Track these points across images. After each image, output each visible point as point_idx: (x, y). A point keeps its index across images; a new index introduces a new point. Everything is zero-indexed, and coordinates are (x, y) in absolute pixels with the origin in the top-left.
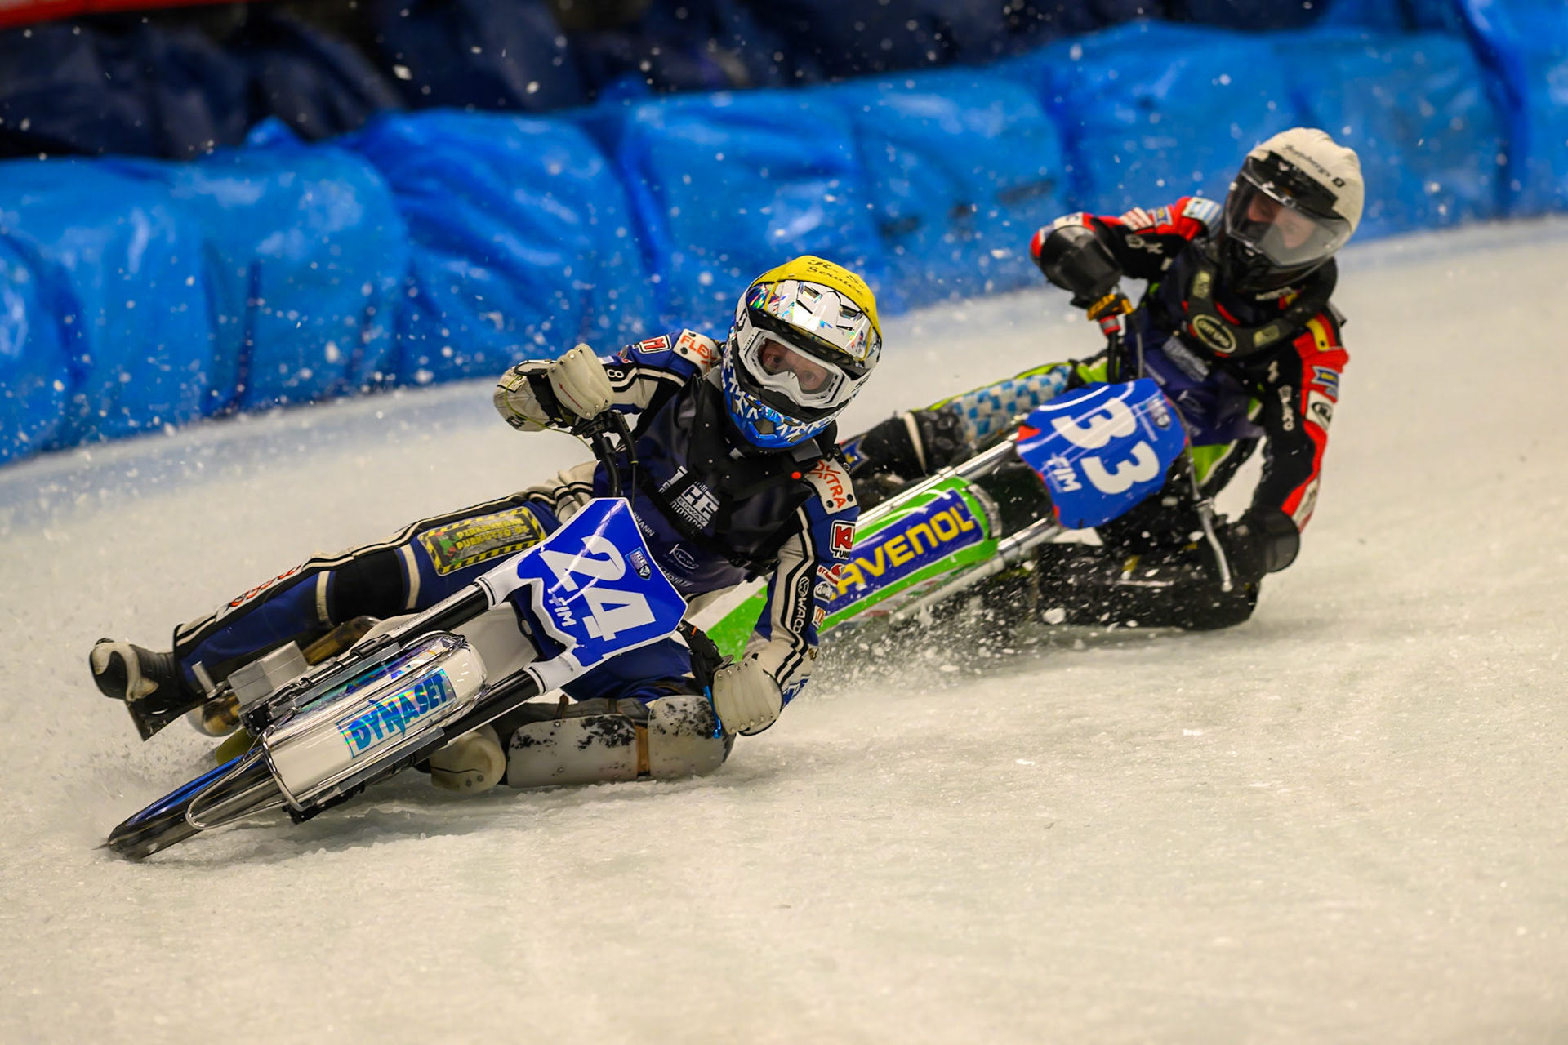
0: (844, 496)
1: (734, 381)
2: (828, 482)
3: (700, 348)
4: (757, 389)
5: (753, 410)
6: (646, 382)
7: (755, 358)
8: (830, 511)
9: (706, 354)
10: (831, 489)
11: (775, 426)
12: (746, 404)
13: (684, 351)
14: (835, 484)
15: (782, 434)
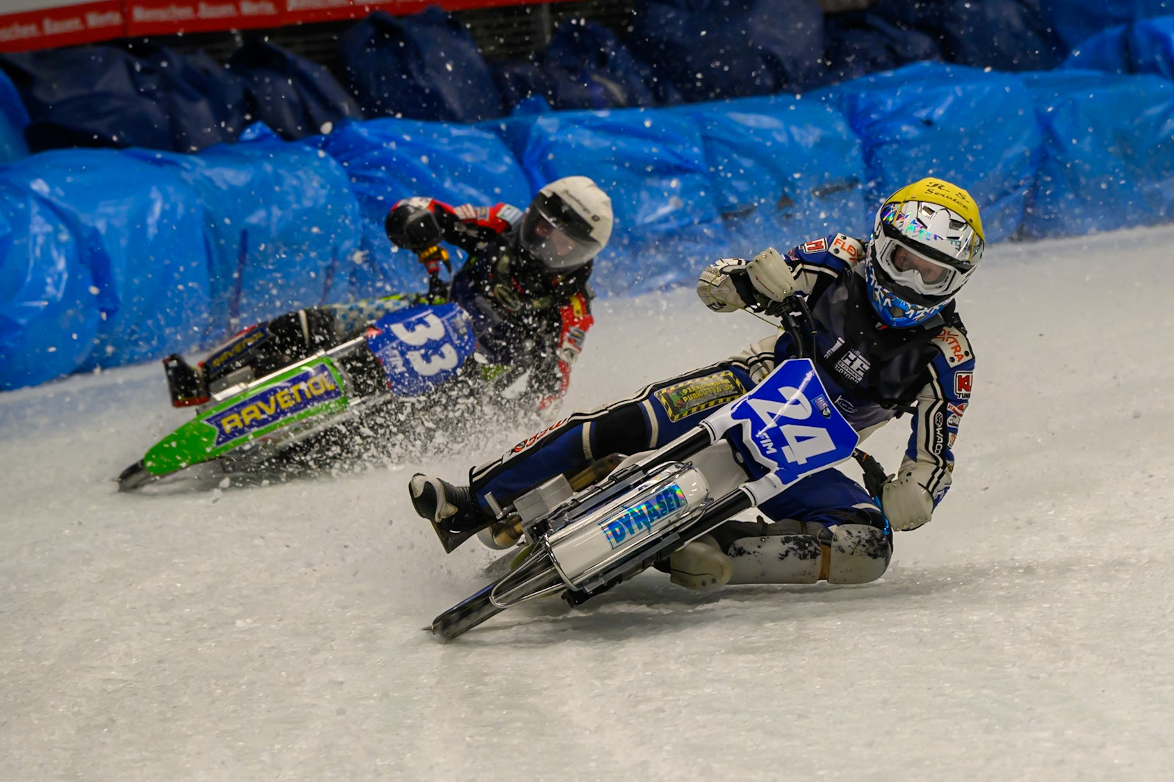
0: (962, 353)
1: (873, 277)
2: (950, 343)
3: (849, 248)
4: (890, 284)
5: (888, 300)
6: (808, 274)
7: (889, 259)
8: (952, 365)
9: (853, 253)
10: (952, 348)
11: (904, 311)
12: (883, 295)
13: (837, 251)
14: (955, 344)
15: (910, 317)
